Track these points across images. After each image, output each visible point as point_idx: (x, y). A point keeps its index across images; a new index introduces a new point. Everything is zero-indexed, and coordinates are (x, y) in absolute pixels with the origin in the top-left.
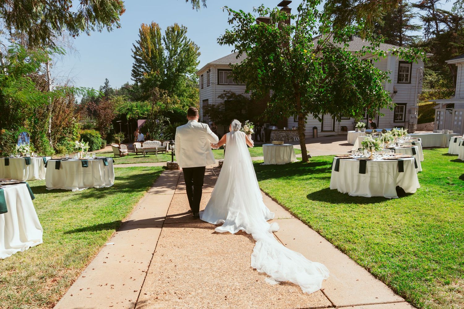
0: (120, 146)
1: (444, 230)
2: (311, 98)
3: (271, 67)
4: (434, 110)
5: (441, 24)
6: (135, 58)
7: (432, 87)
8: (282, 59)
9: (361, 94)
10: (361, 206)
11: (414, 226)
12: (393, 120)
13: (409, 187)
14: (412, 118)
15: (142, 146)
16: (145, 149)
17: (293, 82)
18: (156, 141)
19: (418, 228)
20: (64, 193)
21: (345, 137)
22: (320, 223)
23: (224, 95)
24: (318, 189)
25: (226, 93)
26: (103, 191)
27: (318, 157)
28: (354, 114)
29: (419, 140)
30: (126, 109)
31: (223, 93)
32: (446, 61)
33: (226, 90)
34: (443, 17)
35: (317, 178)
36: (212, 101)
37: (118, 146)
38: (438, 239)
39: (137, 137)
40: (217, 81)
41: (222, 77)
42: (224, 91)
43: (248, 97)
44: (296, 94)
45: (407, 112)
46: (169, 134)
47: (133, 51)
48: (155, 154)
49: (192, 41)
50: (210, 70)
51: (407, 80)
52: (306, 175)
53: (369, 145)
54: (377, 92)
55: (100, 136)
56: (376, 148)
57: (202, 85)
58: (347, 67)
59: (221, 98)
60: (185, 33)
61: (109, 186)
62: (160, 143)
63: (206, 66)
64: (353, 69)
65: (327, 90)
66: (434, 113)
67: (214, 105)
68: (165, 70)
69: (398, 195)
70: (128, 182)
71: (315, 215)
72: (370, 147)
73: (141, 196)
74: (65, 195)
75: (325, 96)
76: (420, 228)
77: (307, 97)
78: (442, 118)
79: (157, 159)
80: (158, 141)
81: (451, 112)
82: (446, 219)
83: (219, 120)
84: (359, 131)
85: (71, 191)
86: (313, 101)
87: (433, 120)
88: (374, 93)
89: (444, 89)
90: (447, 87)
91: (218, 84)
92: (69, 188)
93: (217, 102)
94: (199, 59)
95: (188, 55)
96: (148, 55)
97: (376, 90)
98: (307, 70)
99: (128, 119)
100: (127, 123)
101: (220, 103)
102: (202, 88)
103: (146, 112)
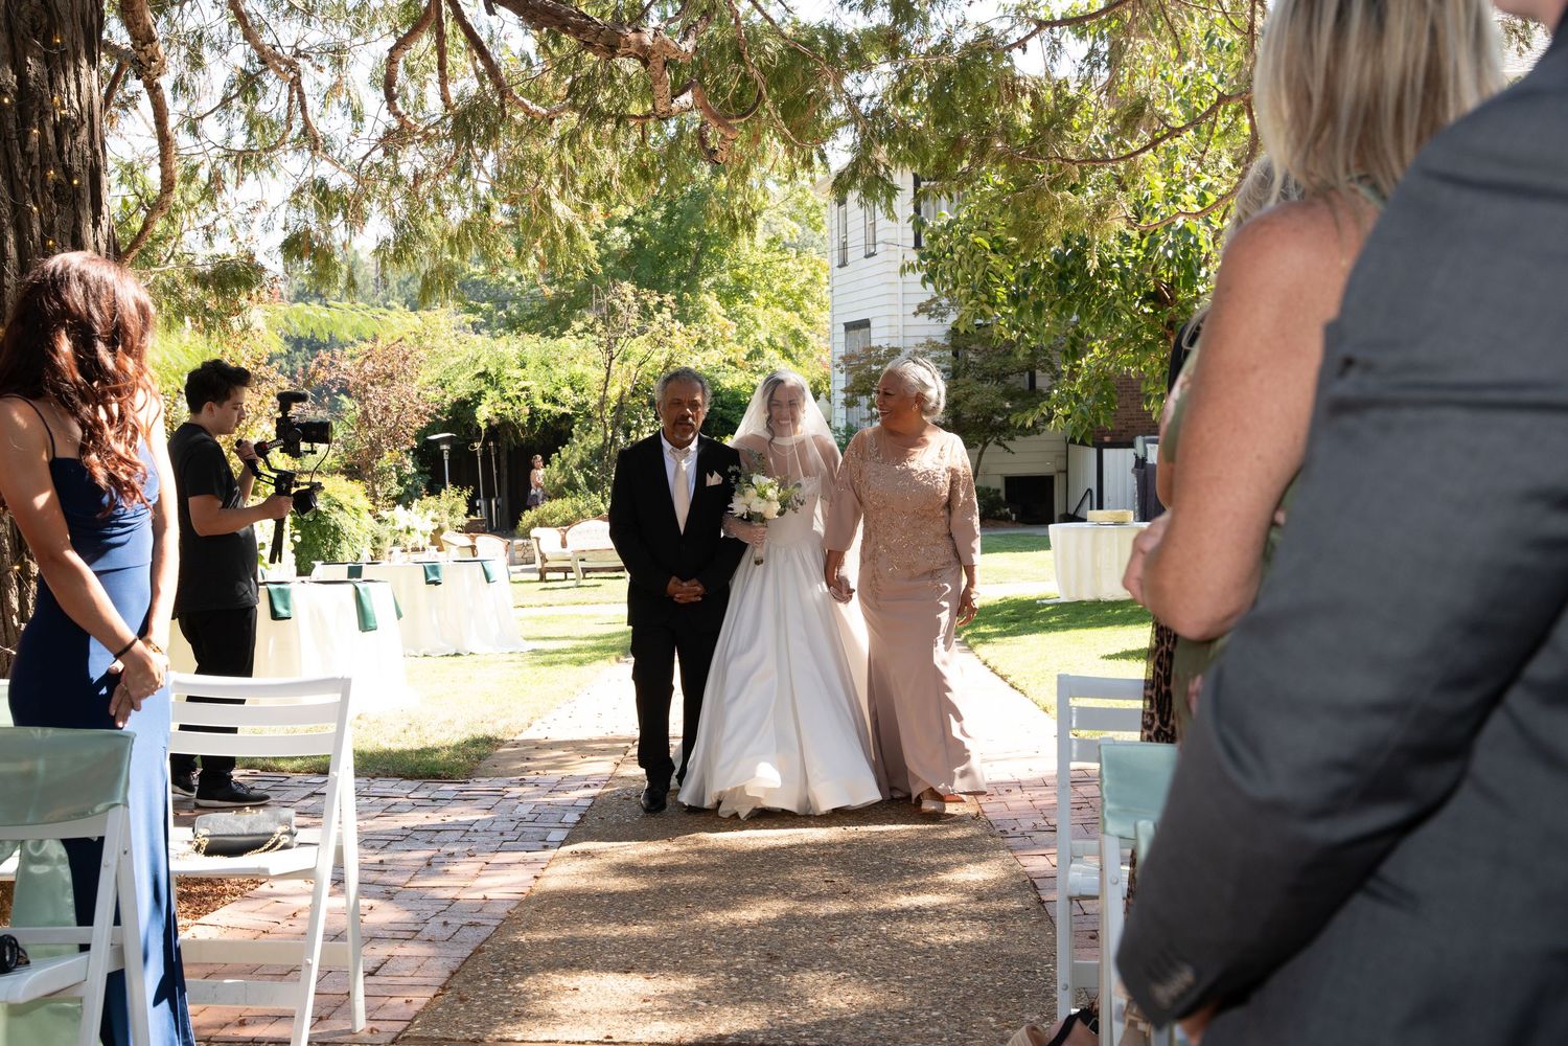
15: (564, 544)
16: (581, 554)
23: (945, 301)
30: (470, 374)
36: (886, 332)
40: (911, 236)
57: (844, 248)
59: (931, 316)
91: (920, 248)
93: (910, 332)
99: (484, 426)
100: (478, 445)
101: (924, 341)
102: (843, 264)
103: (567, 391)
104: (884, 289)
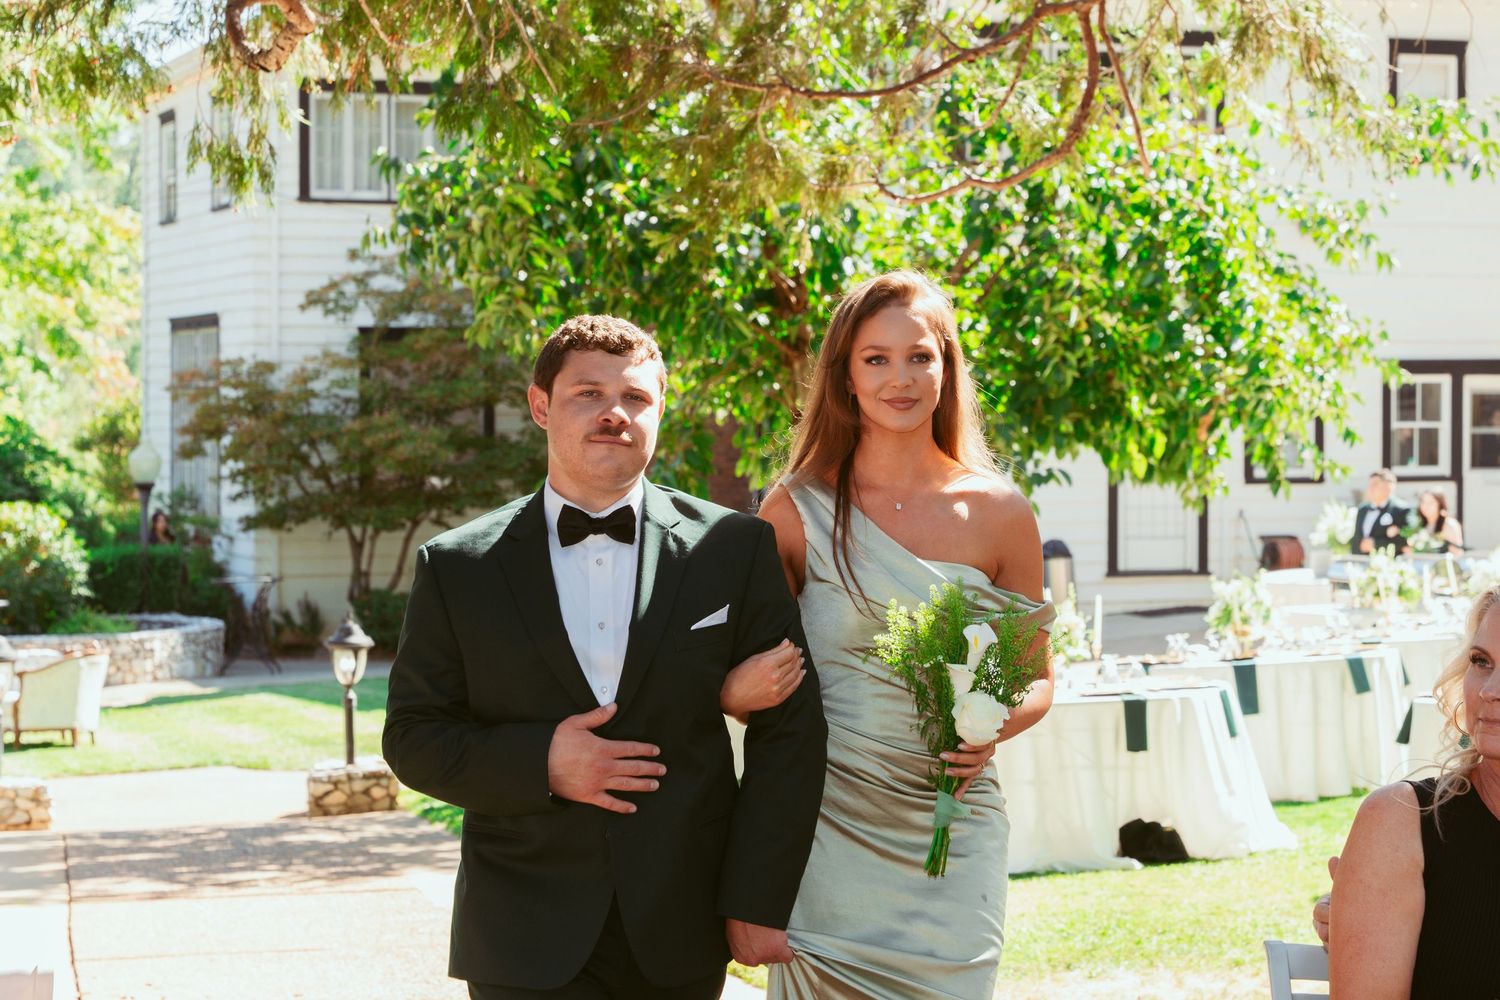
23: (350, 288)
25: (369, 274)
31: (344, 267)
33: (366, 249)
36: (248, 336)
40: (293, 173)
41: (337, 141)
42: (352, 255)
59: (328, 312)
67: (270, 367)
83: (318, 485)
91: (305, 197)
93: (291, 338)
101: (317, 352)
102: (169, 220)
104: (248, 264)
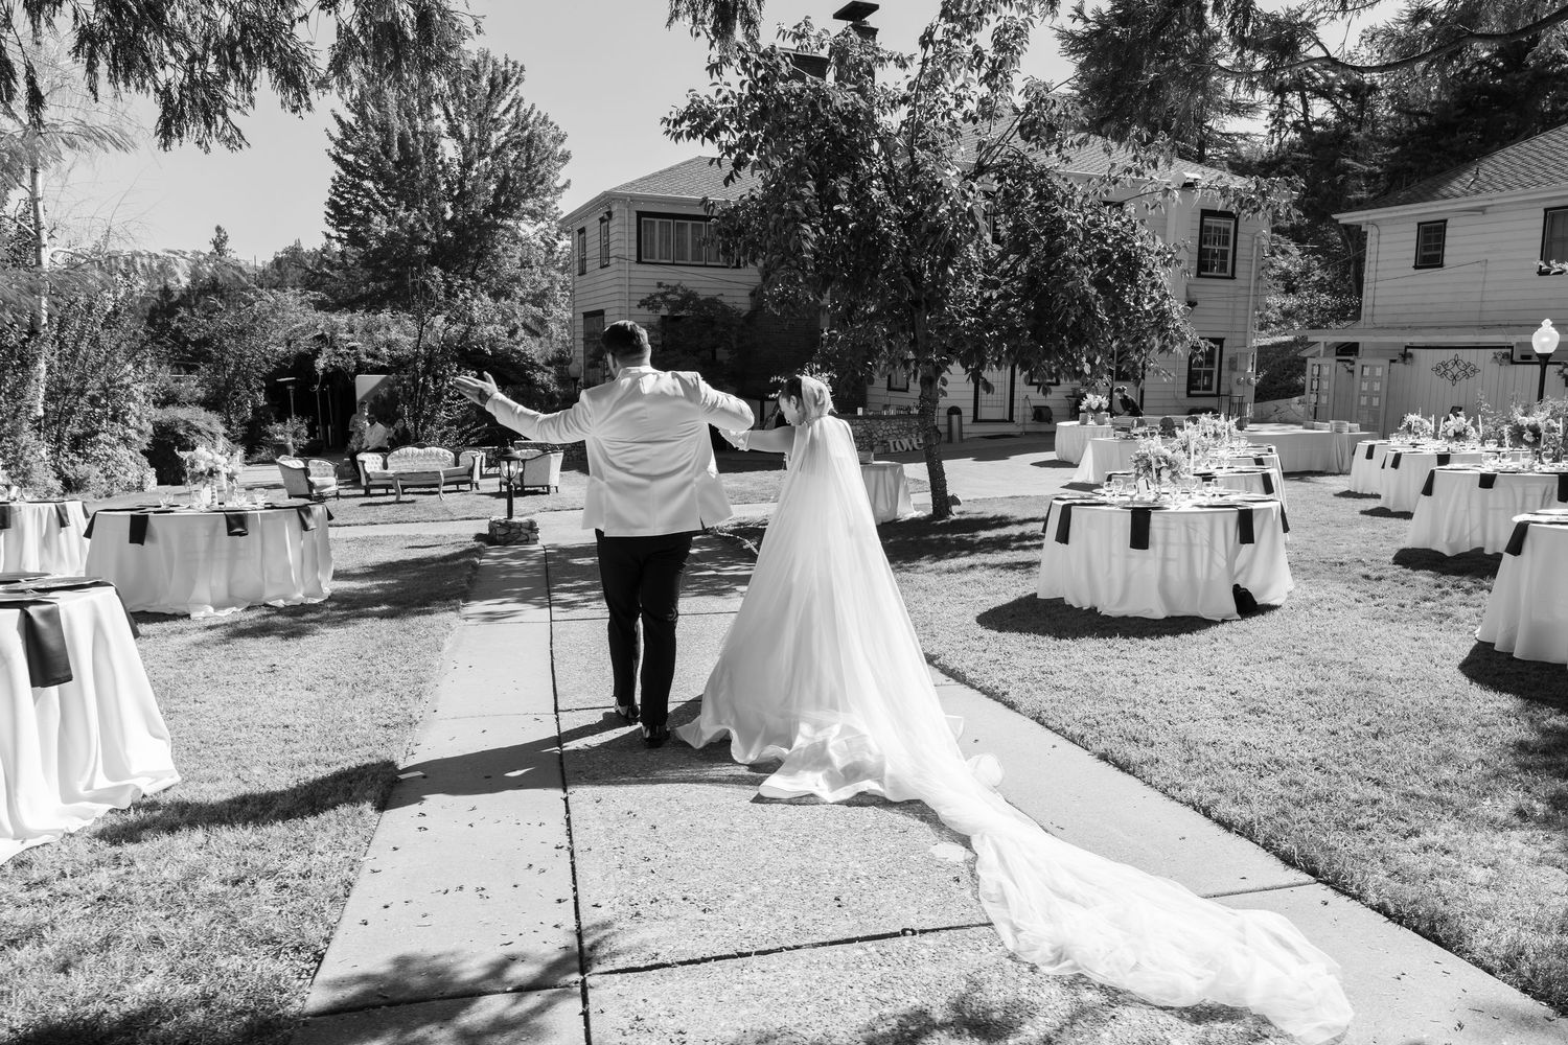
0: (307, 464)
1: (1380, 700)
2: (962, 316)
3: (841, 219)
4: (1304, 360)
5: (1316, 101)
6: (337, 159)
7: (1290, 289)
8: (875, 193)
9: (1111, 309)
10: (1140, 642)
11: (1300, 693)
12: (1185, 388)
13: (1266, 588)
14: (1238, 382)
15: (385, 466)
16: (401, 476)
17: (906, 265)
18: (434, 449)
19: (1313, 698)
20: (166, 625)
21: (1046, 441)
22: (1039, 695)
23: (658, 299)
24: (1005, 599)
25: (666, 293)
26: (301, 615)
27: (975, 501)
28: (1087, 369)
29: (1270, 450)
30: (310, 336)
31: (655, 290)
32: (1335, 216)
33: (665, 283)
34: (1322, 81)
35: (994, 566)
37: (302, 465)
38: (1368, 724)
39: (361, 434)
40: (634, 252)
41: (653, 239)
42: (660, 285)
43: (738, 306)
44: (916, 303)
45: (1225, 366)
46: (476, 426)
47: (331, 138)
48: (437, 493)
49: (539, 113)
50: (610, 214)
51: (1223, 267)
52: (953, 557)
53: (1154, 466)
54: (1157, 306)
55: (222, 429)
56: (1174, 473)
57: (583, 261)
58: (1069, 225)
60: (517, 84)
61: (316, 601)
62: (450, 455)
63: (597, 199)
64: (1087, 233)
65: (1005, 296)
66: (1302, 371)
68: (448, 206)
69: (1239, 612)
70: (379, 586)
71: (1018, 673)
72: (1158, 471)
73: (444, 631)
74: (173, 632)
75: (1003, 311)
76: (1317, 699)
77: (950, 315)
78: (1325, 385)
79: (446, 510)
80: (441, 450)
81: (1351, 367)
82: (1380, 672)
84: (1091, 422)
85: (188, 616)
86: (968, 329)
87: (1300, 391)
88: (1147, 308)
89: (1325, 297)
90: (1334, 293)
91: (639, 261)
92: (180, 609)
94: (564, 174)
95: (529, 158)
96: (387, 153)
97: (1152, 299)
98: (955, 231)
99: (320, 373)
100: (317, 387)
102: (582, 273)
103: (384, 350)
104: (616, 289)
